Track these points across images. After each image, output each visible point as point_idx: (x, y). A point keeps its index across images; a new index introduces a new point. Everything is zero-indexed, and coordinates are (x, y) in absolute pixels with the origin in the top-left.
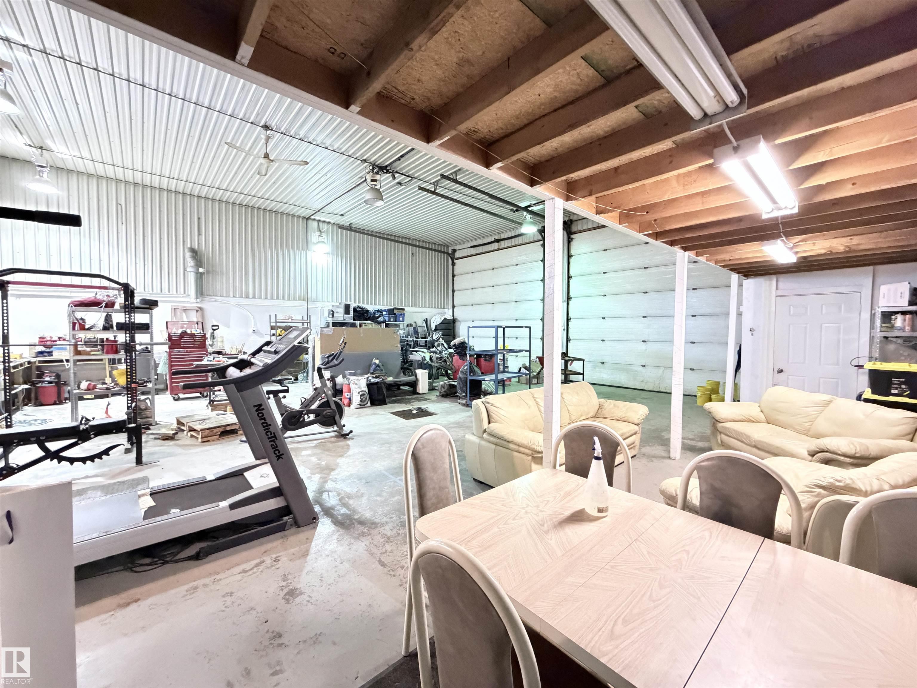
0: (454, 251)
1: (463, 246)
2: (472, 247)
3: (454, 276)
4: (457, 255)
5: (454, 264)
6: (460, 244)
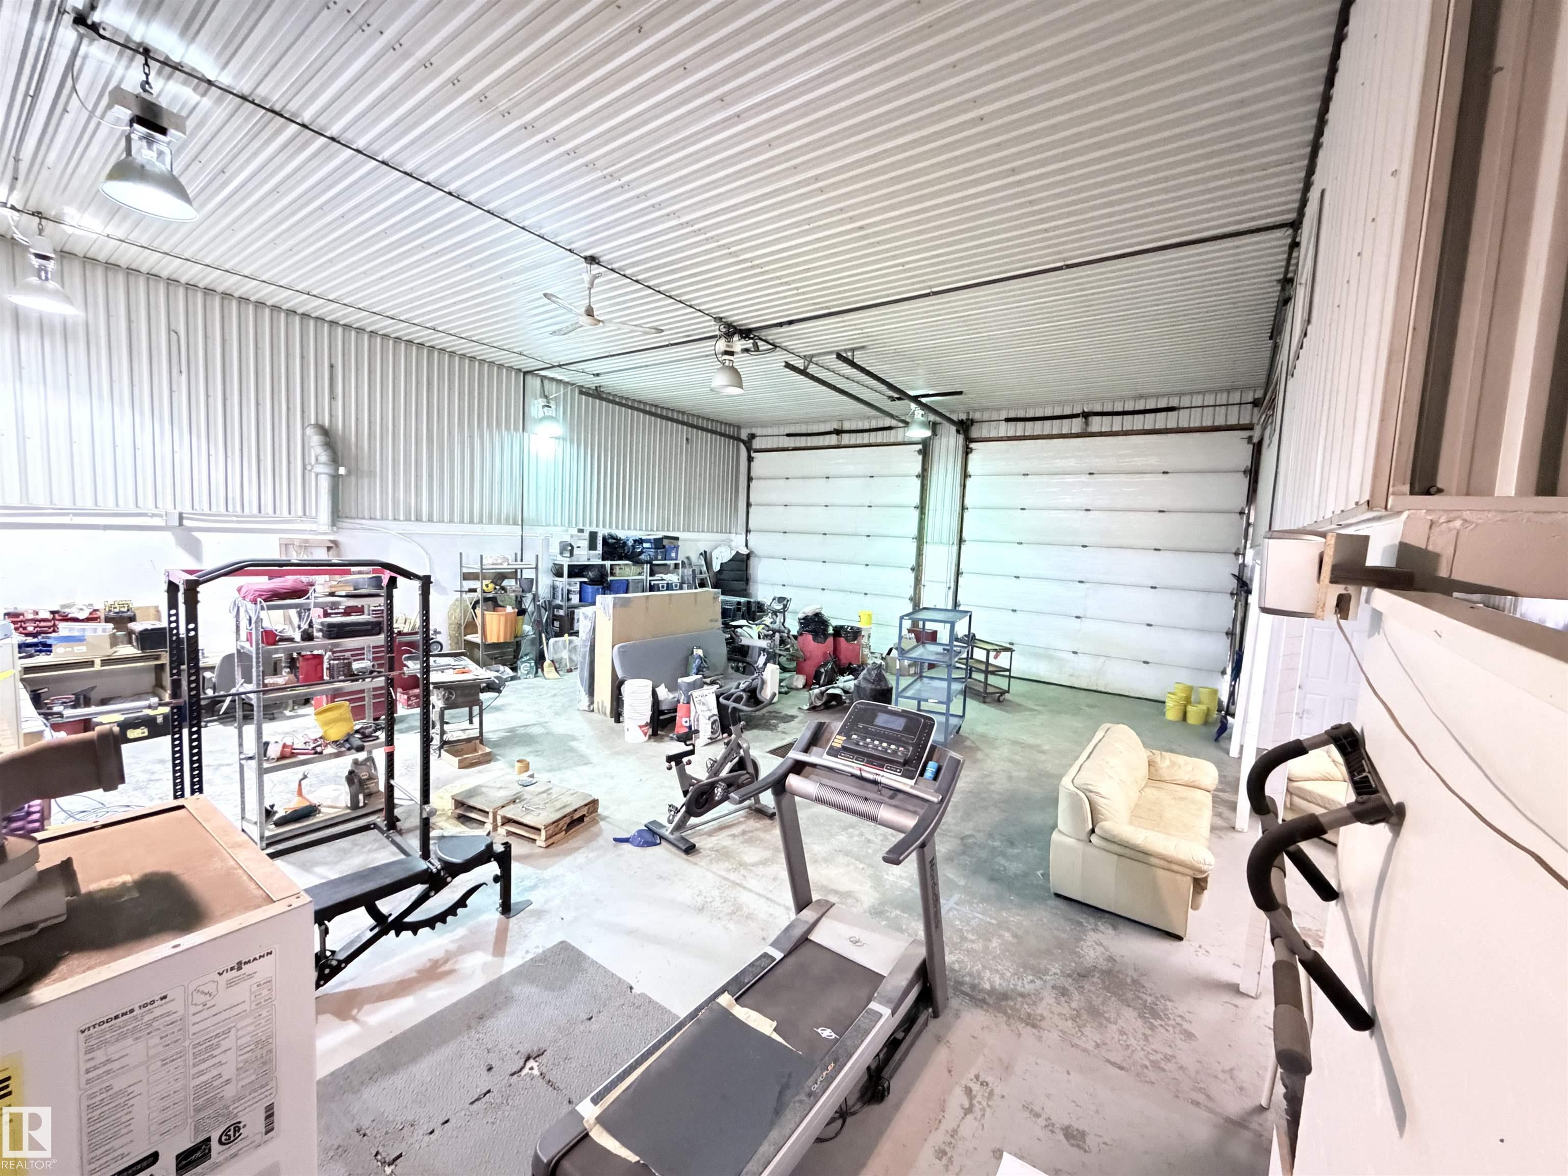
0: (753, 436)
1: (769, 431)
2: (788, 435)
3: (750, 479)
4: (757, 444)
5: (750, 459)
6: (763, 426)
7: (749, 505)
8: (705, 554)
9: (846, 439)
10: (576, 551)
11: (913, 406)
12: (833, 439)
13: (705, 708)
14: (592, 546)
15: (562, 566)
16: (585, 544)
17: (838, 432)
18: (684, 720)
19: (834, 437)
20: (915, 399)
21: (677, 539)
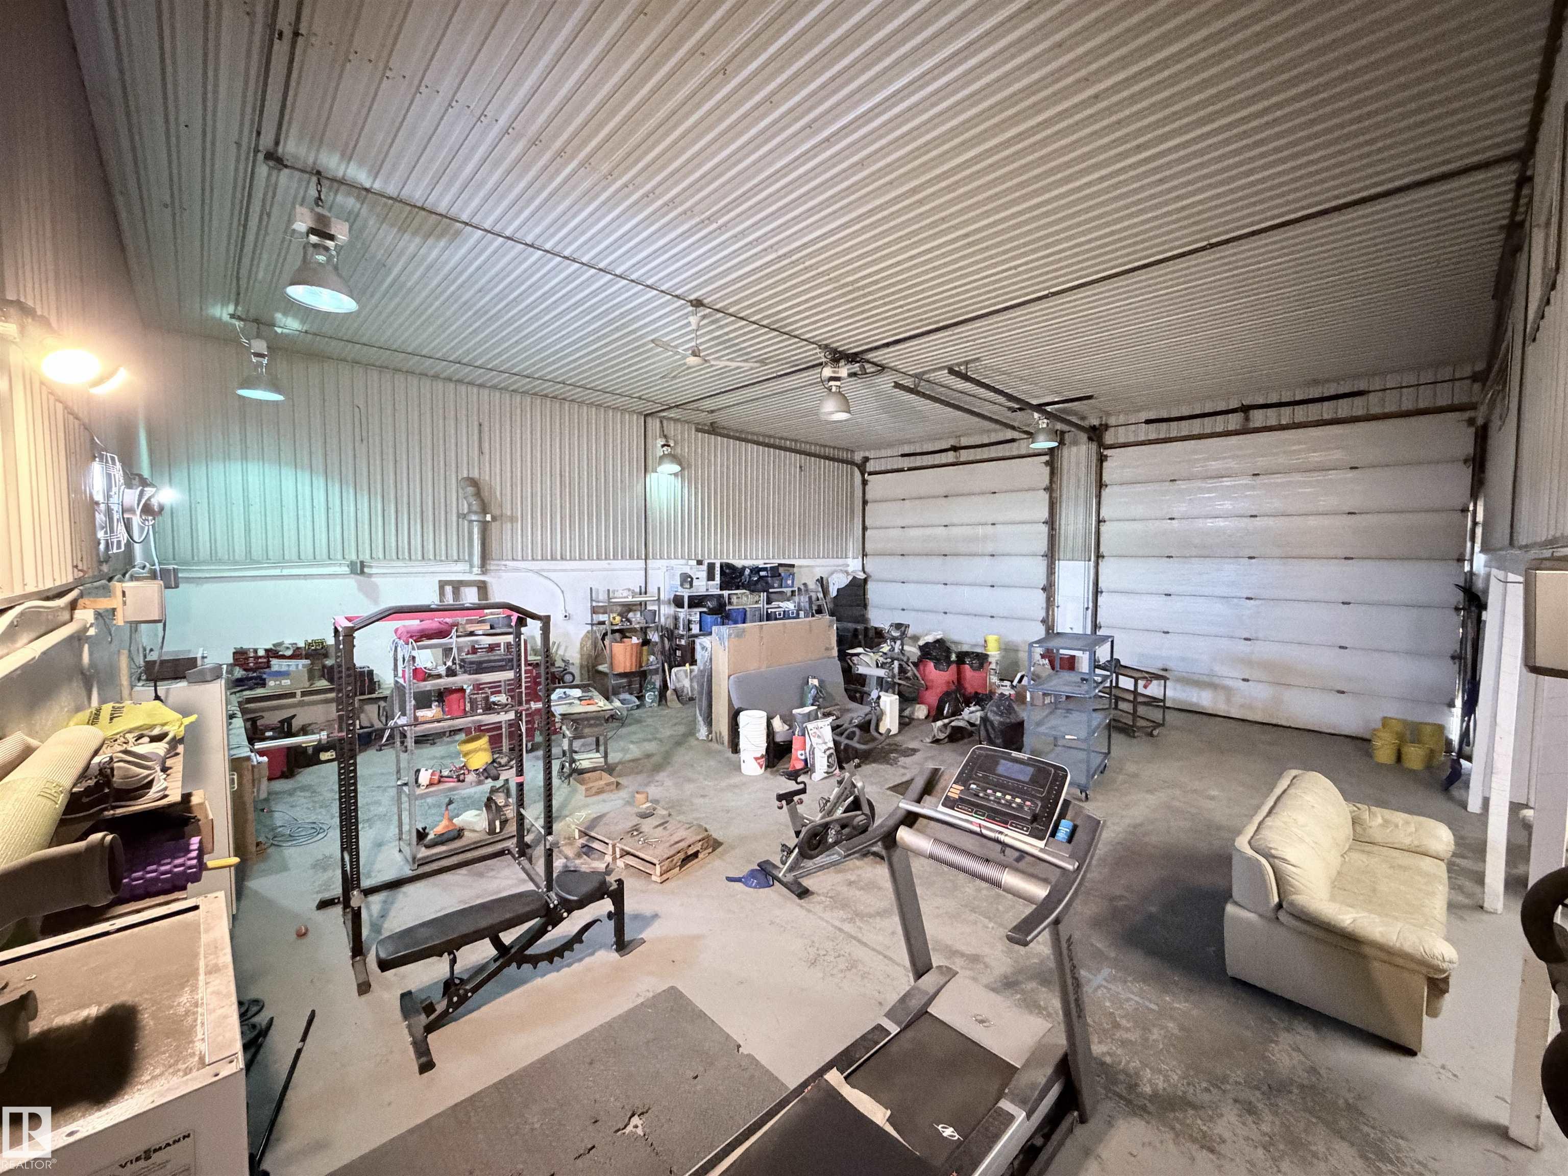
0: (866, 459)
1: (883, 453)
2: (903, 455)
3: (865, 503)
4: (870, 466)
5: (865, 483)
6: (878, 446)
7: (864, 528)
8: (821, 581)
9: (964, 455)
10: (695, 583)
11: (1036, 415)
12: (950, 457)
13: (820, 741)
14: (711, 577)
15: (683, 597)
16: (703, 575)
17: (955, 449)
18: (800, 752)
19: (951, 454)
20: (1040, 408)
21: (793, 566)
